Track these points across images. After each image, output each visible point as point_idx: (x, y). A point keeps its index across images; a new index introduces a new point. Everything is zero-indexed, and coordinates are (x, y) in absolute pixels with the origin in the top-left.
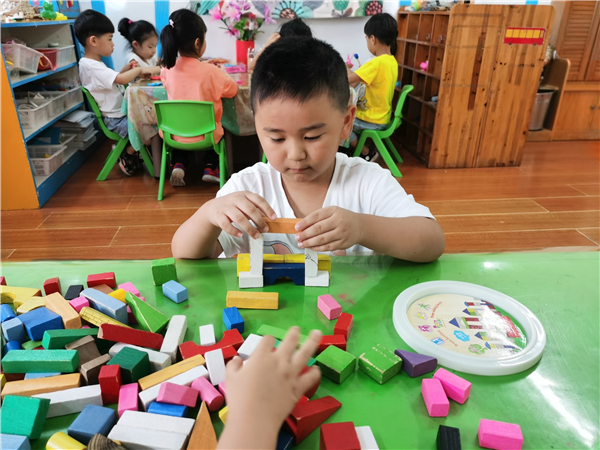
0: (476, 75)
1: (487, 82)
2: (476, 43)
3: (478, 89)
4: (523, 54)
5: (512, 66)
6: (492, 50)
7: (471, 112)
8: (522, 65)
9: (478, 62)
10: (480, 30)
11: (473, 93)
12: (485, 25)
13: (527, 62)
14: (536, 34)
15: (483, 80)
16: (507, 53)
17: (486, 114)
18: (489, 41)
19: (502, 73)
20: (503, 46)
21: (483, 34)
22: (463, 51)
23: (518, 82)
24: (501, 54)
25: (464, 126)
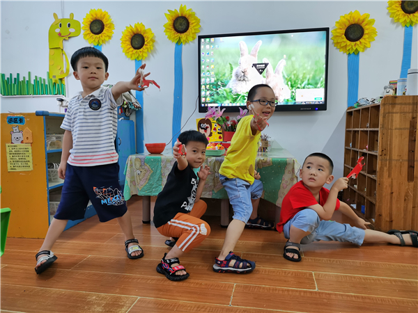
0: (412, 152)
2: (408, 125)
3: (416, 164)
7: (412, 184)
9: (412, 141)
10: (410, 115)
11: (410, 167)
12: (415, 111)
21: (414, 118)
22: (396, 133)
25: (406, 195)
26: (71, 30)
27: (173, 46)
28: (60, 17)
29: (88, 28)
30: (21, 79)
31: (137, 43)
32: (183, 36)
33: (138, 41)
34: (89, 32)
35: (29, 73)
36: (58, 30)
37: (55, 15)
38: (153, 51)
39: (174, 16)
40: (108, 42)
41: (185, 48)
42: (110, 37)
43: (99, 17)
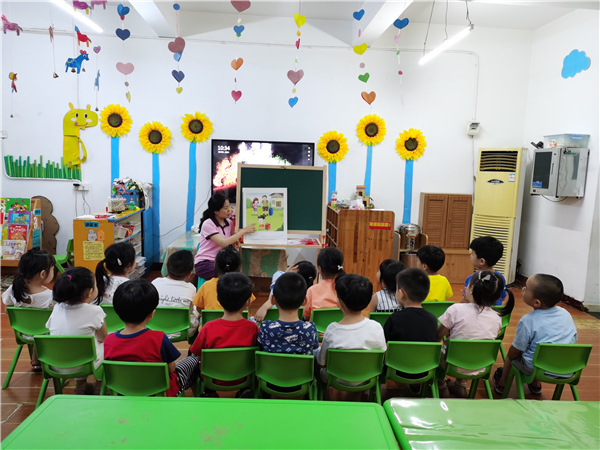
0: (356, 244)
1: (362, 248)
2: (354, 228)
3: (358, 252)
4: (381, 234)
5: (375, 240)
6: (363, 232)
8: (381, 240)
9: (356, 238)
10: (355, 223)
11: (355, 254)
12: (357, 219)
13: (384, 238)
14: (387, 225)
15: (360, 247)
16: (372, 234)
17: (365, 265)
18: (361, 227)
19: (370, 244)
20: (369, 230)
21: (357, 224)
22: (347, 233)
23: (380, 249)
24: (368, 234)
26: (88, 120)
27: (187, 144)
28: (76, 107)
29: (106, 121)
30: (32, 162)
31: (154, 139)
32: (198, 136)
33: (155, 136)
34: (107, 124)
35: (41, 157)
36: (74, 119)
37: (70, 105)
38: (170, 147)
39: (190, 120)
40: (126, 135)
41: (198, 146)
42: (128, 131)
43: (117, 111)
